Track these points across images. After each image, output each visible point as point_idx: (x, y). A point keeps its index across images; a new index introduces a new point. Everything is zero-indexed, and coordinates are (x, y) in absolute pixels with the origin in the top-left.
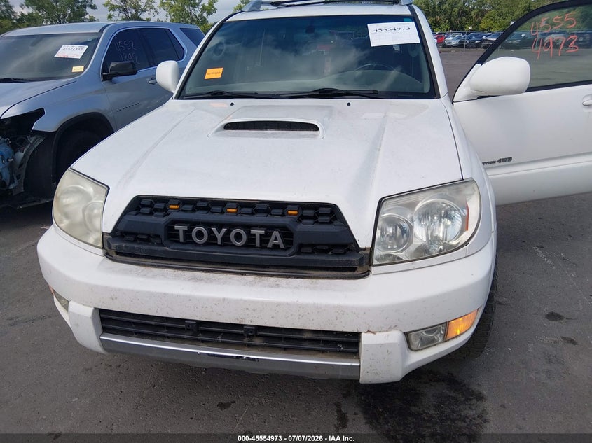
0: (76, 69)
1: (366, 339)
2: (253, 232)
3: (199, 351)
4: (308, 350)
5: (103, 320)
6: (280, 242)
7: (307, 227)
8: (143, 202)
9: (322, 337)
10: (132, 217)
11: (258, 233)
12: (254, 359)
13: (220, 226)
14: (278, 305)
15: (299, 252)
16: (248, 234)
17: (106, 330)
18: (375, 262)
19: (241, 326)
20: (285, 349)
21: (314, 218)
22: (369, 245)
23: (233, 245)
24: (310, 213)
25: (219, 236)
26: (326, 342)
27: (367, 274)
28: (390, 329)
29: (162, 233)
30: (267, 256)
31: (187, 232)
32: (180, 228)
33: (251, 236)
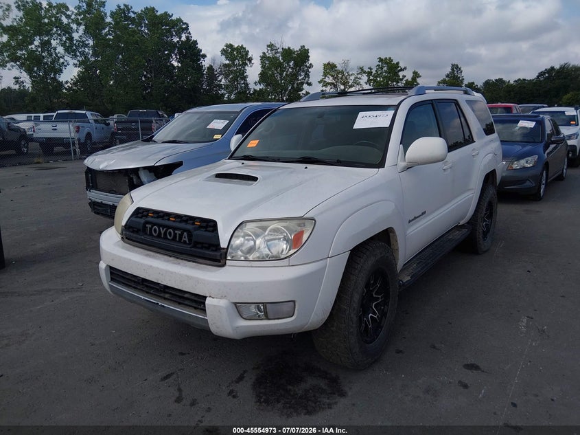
0: (216, 137)
1: (208, 301)
2: (176, 232)
3: (143, 297)
4: (187, 305)
5: (111, 273)
6: (187, 239)
7: (202, 233)
8: (140, 211)
9: (193, 297)
10: (133, 219)
11: (178, 232)
12: (163, 306)
13: (164, 226)
14: (172, 273)
15: (195, 246)
16: (174, 232)
17: (112, 279)
18: (229, 258)
19: (158, 284)
20: (180, 303)
21: (206, 227)
22: (226, 247)
23: (167, 238)
24: (204, 224)
25: (163, 232)
26: (195, 301)
27: (224, 265)
28: (221, 298)
29: (141, 228)
30: (181, 246)
31: (151, 229)
32: (148, 226)
33: (175, 234)
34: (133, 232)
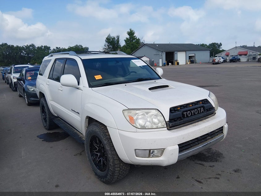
3: (201, 146)
6: (203, 110)
11: (199, 109)
23: (195, 114)
24: (203, 102)
25: (193, 113)
29: (181, 116)
30: (202, 115)
31: (187, 114)
32: (185, 113)
33: (198, 110)
34: (175, 121)
